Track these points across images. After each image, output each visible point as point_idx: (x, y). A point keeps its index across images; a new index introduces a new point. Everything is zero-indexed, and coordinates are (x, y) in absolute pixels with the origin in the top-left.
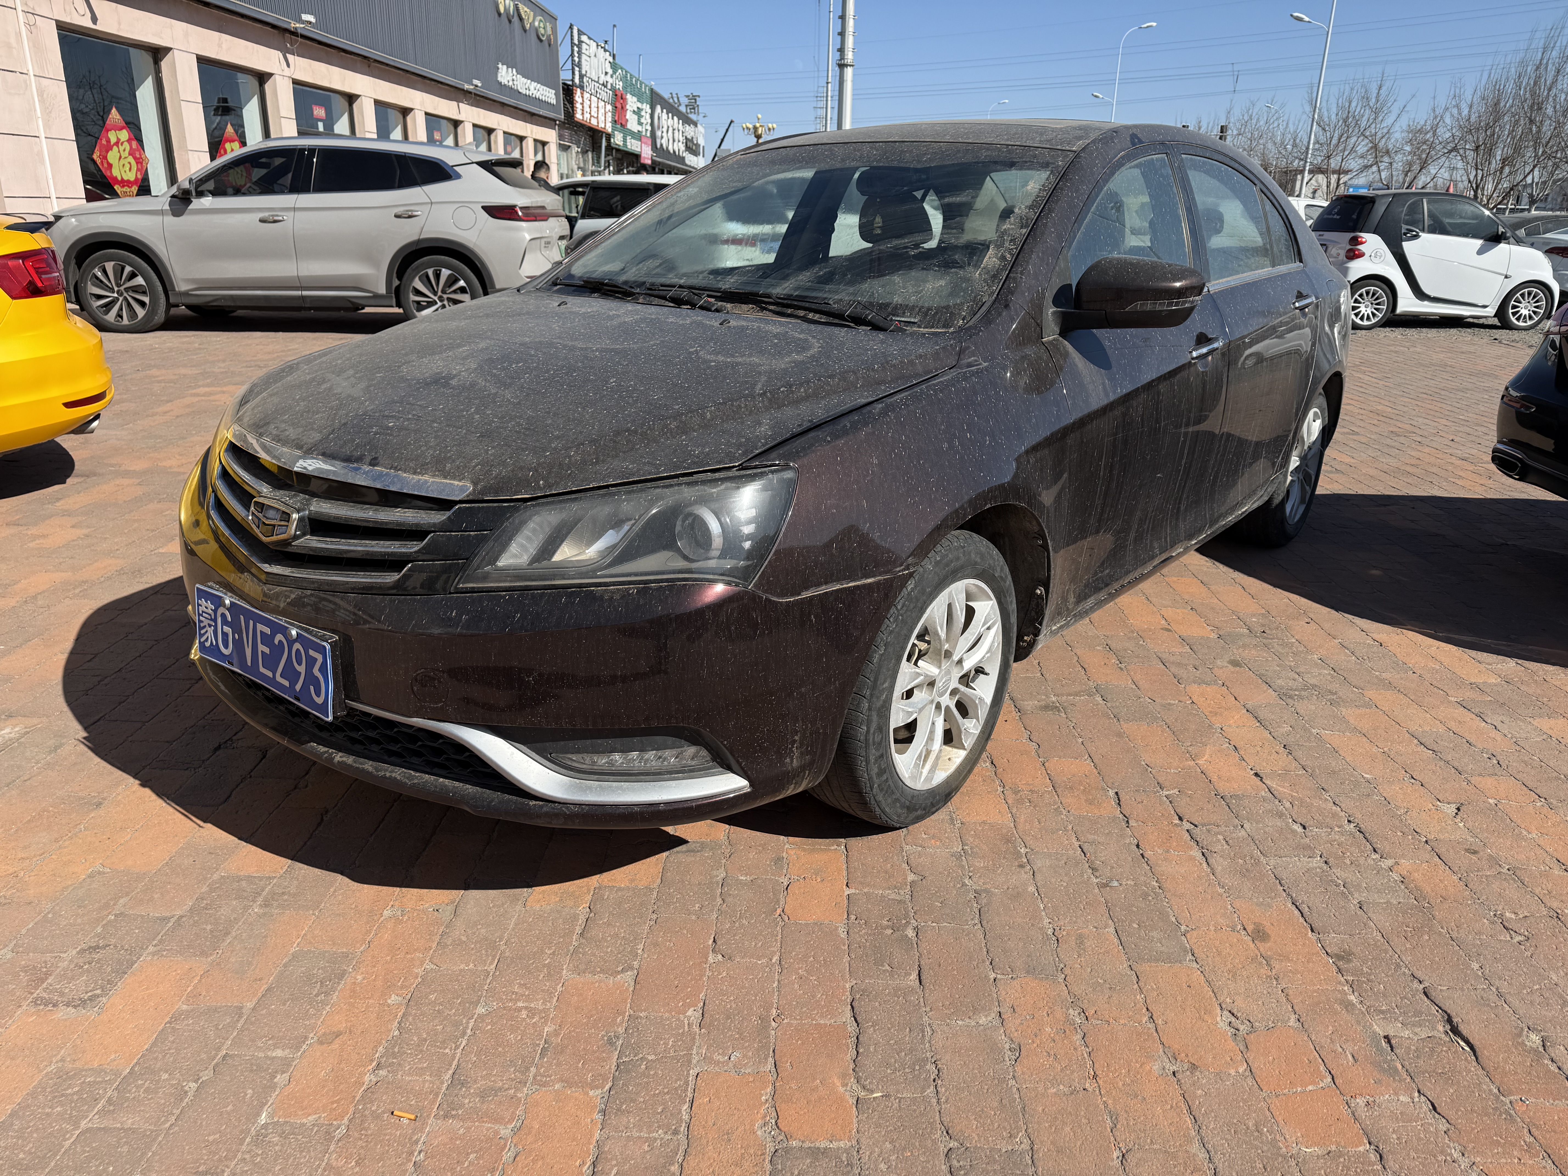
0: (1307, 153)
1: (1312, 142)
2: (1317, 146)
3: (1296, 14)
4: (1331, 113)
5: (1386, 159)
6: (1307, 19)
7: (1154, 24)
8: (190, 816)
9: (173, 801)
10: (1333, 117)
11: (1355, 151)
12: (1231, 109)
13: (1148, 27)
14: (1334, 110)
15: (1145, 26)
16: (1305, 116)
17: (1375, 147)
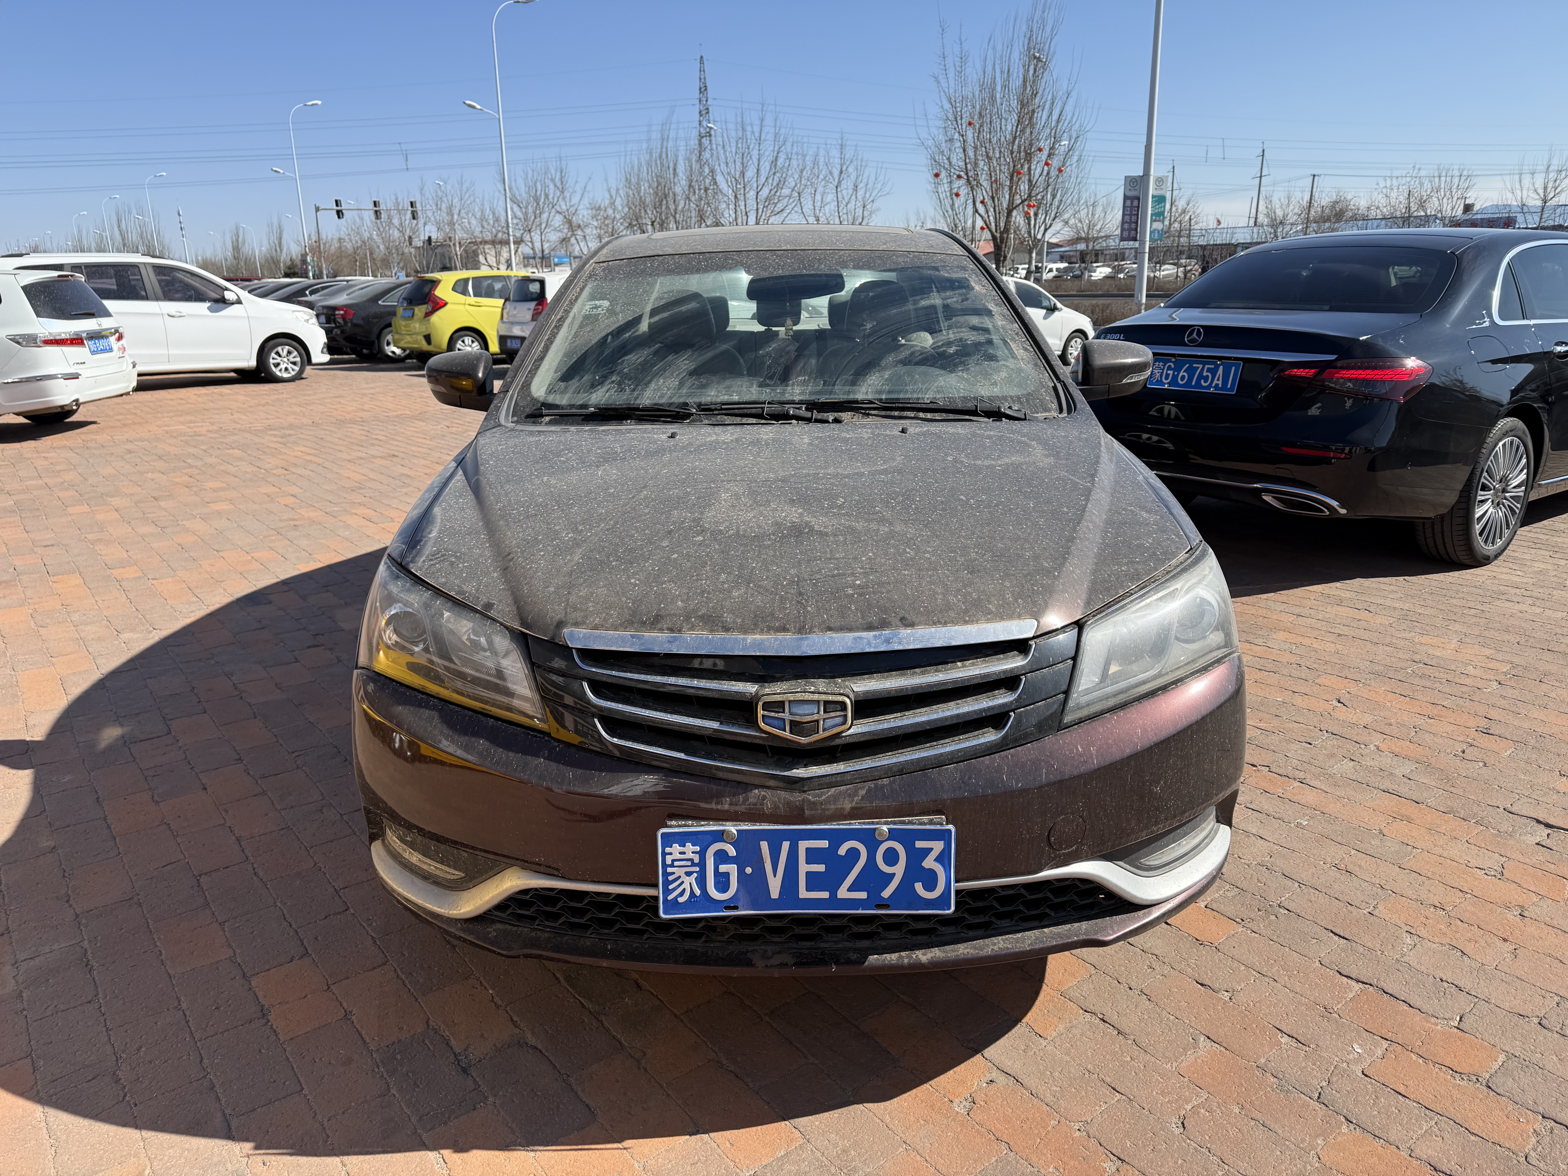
0: (508, 226)
1: (510, 217)
2: (515, 221)
3: (468, 102)
4: (522, 192)
5: (579, 232)
6: (478, 107)
7: (319, 102)
8: (586, 1147)
9: (534, 1145)
10: (524, 195)
11: (551, 226)
12: (423, 186)
13: (313, 105)
14: (523, 189)
15: (310, 103)
16: (497, 194)
17: (570, 222)
